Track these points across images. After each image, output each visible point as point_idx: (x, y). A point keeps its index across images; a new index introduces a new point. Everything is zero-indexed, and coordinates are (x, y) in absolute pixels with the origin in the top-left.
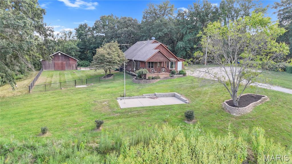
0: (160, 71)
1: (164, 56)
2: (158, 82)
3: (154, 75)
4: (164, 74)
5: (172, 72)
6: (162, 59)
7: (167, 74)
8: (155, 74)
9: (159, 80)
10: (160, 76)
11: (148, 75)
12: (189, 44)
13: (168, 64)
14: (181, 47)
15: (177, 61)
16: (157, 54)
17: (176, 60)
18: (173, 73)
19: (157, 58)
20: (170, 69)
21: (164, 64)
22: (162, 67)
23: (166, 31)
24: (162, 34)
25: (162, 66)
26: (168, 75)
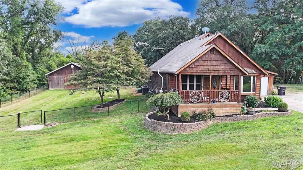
0: (214, 98)
1: (226, 62)
2: (207, 131)
3: (199, 108)
4: (226, 106)
5: (248, 100)
6: (220, 68)
7: (234, 106)
8: (202, 107)
9: (211, 122)
10: (215, 110)
11: (182, 107)
12: (278, 49)
13: (238, 82)
14: (262, 53)
15: (260, 74)
16: (207, 56)
17: (256, 73)
18: (251, 104)
19: (208, 64)
20: (242, 93)
21: (228, 82)
22: (222, 88)
23: (234, 27)
24: (226, 32)
25: (224, 86)
26: (237, 107)
